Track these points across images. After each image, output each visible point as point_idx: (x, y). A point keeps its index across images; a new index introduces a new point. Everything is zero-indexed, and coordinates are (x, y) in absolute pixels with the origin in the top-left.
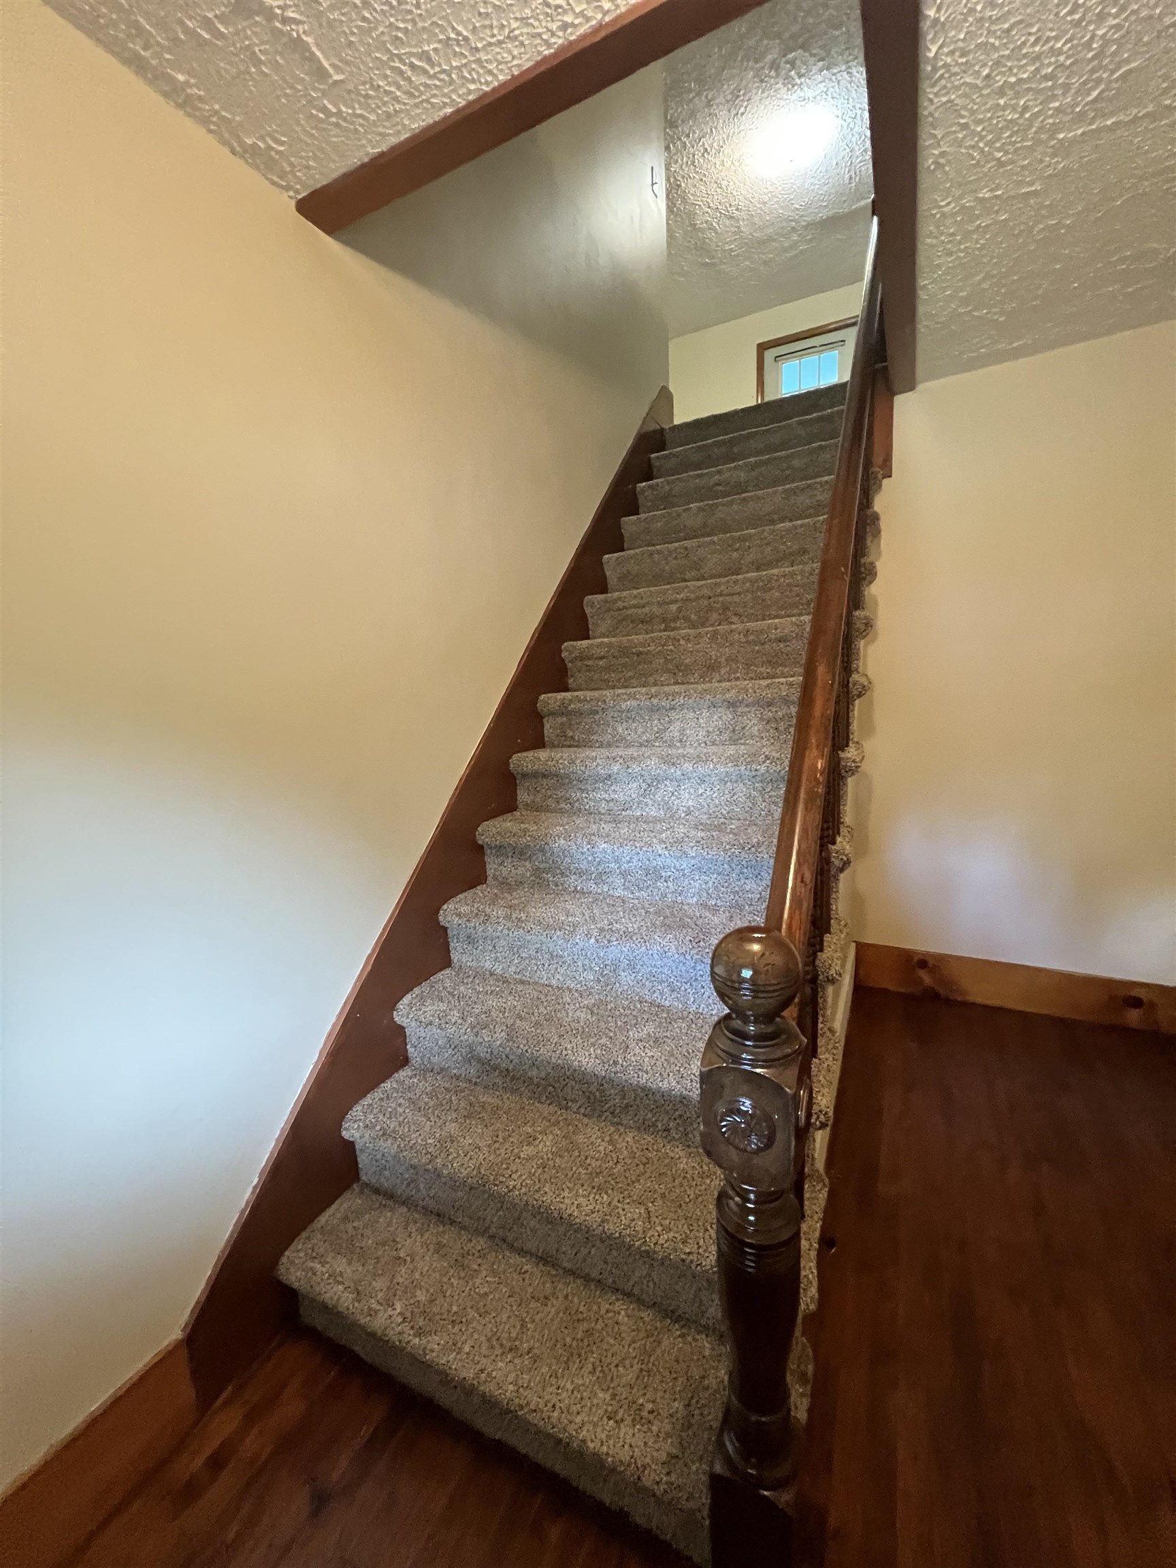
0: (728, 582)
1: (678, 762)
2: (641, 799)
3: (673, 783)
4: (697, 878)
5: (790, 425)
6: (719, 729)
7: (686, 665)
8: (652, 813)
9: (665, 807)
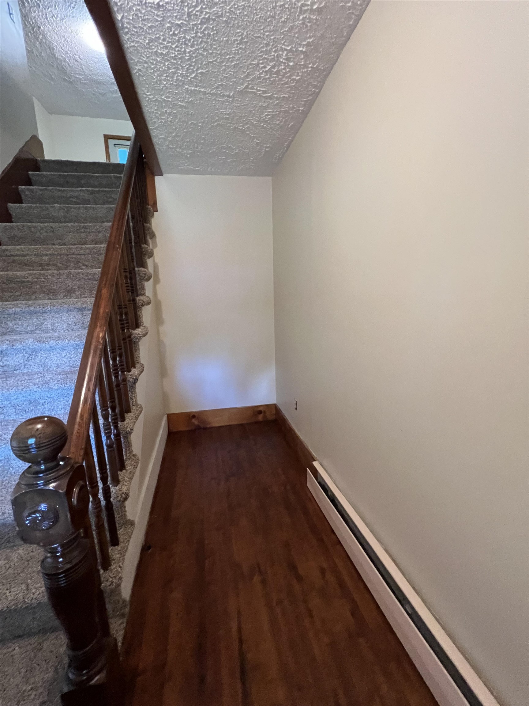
0: (77, 248)
1: (46, 340)
2: (26, 362)
3: (45, 352)
4: (62, 400)
5: (111, 177)
6: (75, 322)
7: (54, 289)
8: (35, 370)
9: (43, 366)
